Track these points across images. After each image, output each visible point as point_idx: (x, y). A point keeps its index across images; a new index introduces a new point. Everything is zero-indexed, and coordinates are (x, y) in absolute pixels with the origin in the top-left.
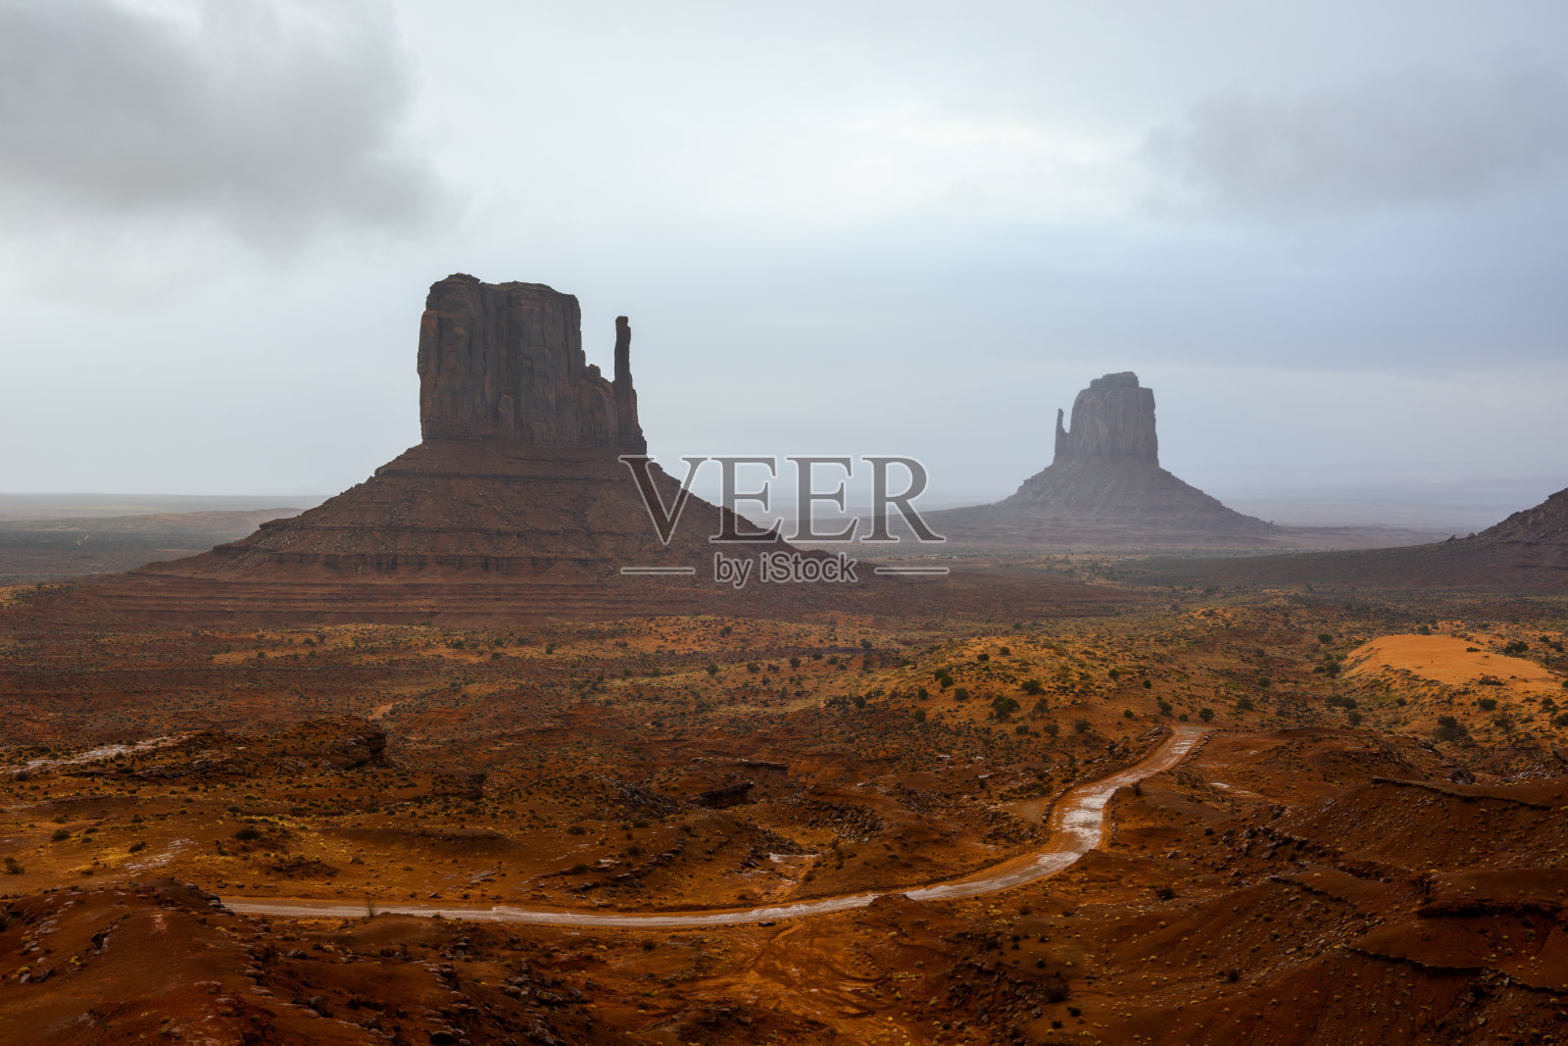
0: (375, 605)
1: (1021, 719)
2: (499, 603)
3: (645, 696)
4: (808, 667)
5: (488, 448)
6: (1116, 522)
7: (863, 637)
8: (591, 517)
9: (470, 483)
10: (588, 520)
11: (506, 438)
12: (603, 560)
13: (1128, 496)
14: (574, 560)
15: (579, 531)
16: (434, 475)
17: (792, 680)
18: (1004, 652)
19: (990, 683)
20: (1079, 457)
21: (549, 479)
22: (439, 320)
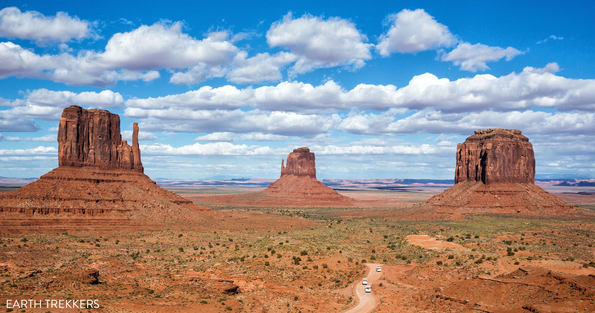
0: (42, 227)
1: (303, 264)
2: (91, 226)
3: (158, 259)
4: (215, 248)
5: (84, 169)
6: (302, 198)
7: (228, 237)
8: (124, 194)
9: (77, 182)
10: (123, 196)
11: (90, 165)
12: (129, 210)
13: (306, 189)
14: (118, 210)
15: (120, 200)
16: (64, 179)
17: (211, 252)
18: (287, 242)
19: (288, 252)
20: (289, 176)
21: (108, 181)
22: (67, 122)
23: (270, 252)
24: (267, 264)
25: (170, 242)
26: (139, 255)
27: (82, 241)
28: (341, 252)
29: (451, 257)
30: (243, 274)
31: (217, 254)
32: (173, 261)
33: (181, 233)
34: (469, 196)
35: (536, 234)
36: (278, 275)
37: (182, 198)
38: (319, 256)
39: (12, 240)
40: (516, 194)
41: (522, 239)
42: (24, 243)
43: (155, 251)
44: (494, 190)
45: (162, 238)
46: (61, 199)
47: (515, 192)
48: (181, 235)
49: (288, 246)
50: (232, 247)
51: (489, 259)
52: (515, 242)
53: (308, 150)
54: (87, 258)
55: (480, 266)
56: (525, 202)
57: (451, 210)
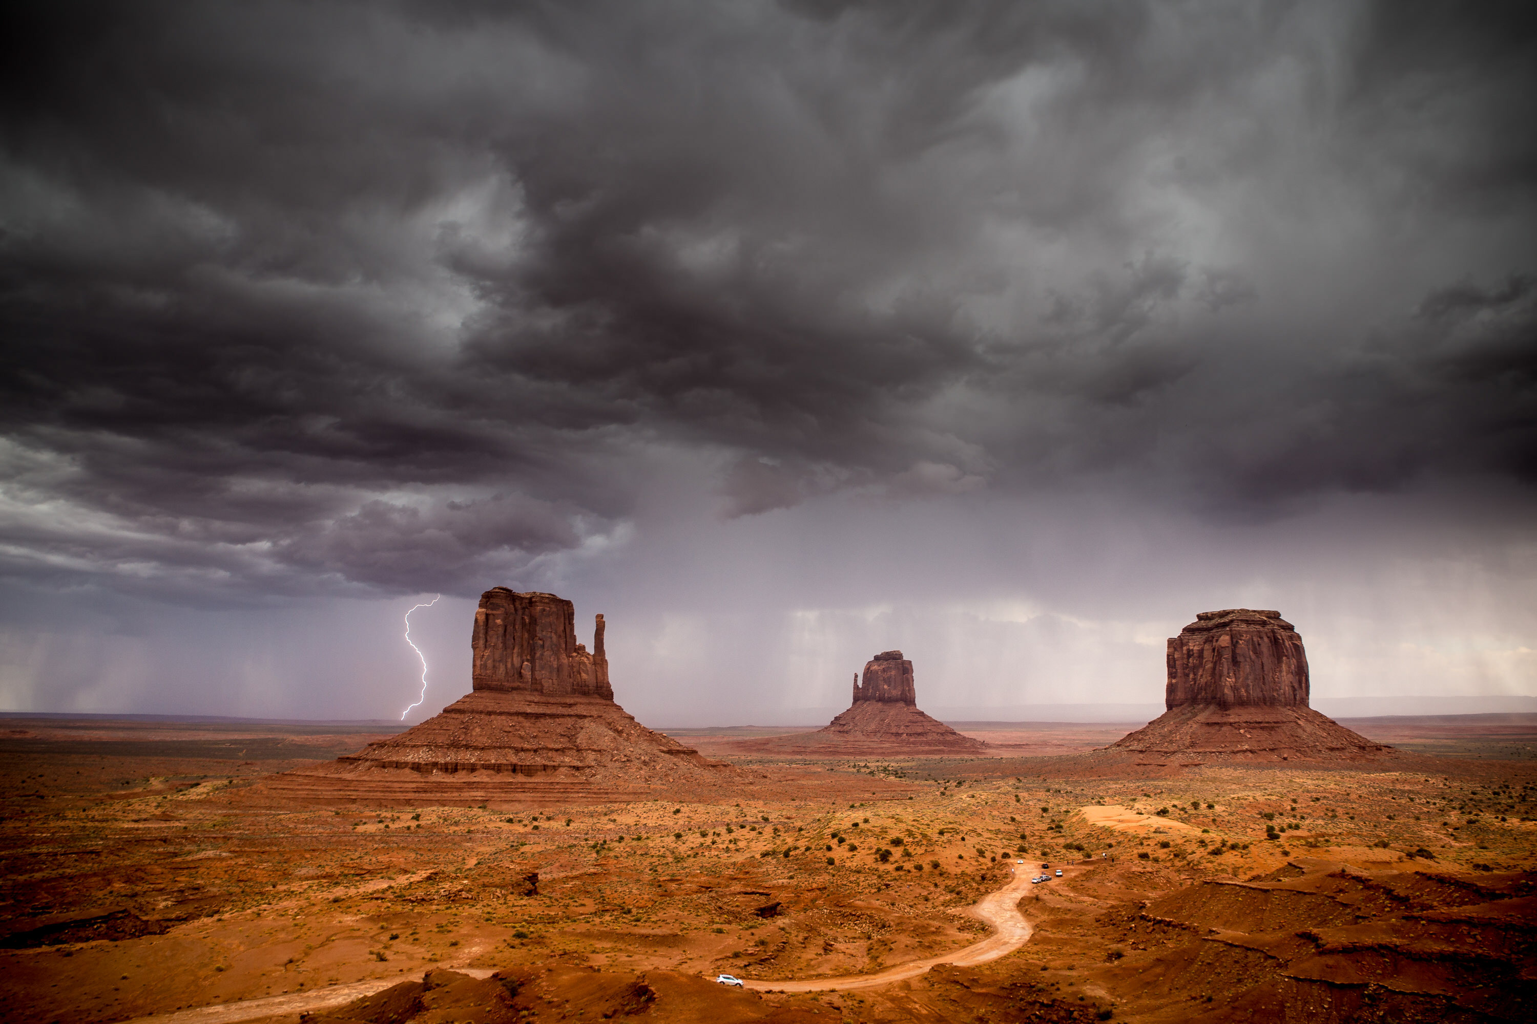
0: (446, 795)
1: (896, 862)
2: (525, 794)
3: (639, 852)
4: (738, 833)
5: (515, 695)
6: (893, 742)
7: (761, 814)
8: (581, 739)
9: (503, 717)
10: (578, 741)
11: (526, 689)
12: (589, 767)
13: (898, 726)
14: (570, 767)
15: (572, 749)
16: (481, 712)
17: (730, 841)
18: (866, 821)
19: (868, 840)
20: (868, 702)
21: (553, 716)
22: (487, 615)
23: (836, 840)
24: (831, 862)
25: (661, 823)
26: (606, 846)
27: (510, 821)
28: (963, 839)
29: (1165, 845)
30: (788, 880)
31: (742, 844)
32: (664, 857)
33: (678, 807)
34: (1193, 733)
35: (1318, 799)
36: (851, 882)
37: (680, 745)
38: (924, 848)
39: (398, 818)
40: (1278, 727)
41: (1293, 809)
42: (417, 823)
43: (633, 839)
44: (1237, 720)
45: (645, 815)
46: (476, 748)
47: (1275, 722)
48: (678, 811)
49: (869, 830)
50: (768, 830)
51: (1233, 847)
52: (1281, 814)
53: (901, 656)
54: (517, 850)
55: (1219, 859)
56: (1296, 741)
57: (1162, 760)
